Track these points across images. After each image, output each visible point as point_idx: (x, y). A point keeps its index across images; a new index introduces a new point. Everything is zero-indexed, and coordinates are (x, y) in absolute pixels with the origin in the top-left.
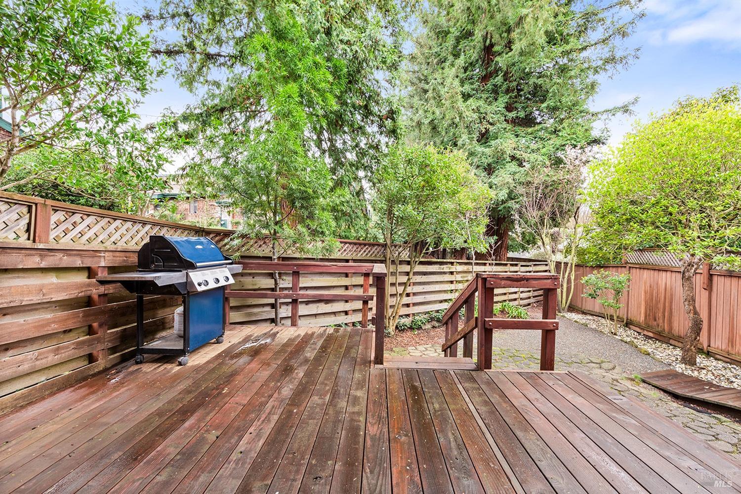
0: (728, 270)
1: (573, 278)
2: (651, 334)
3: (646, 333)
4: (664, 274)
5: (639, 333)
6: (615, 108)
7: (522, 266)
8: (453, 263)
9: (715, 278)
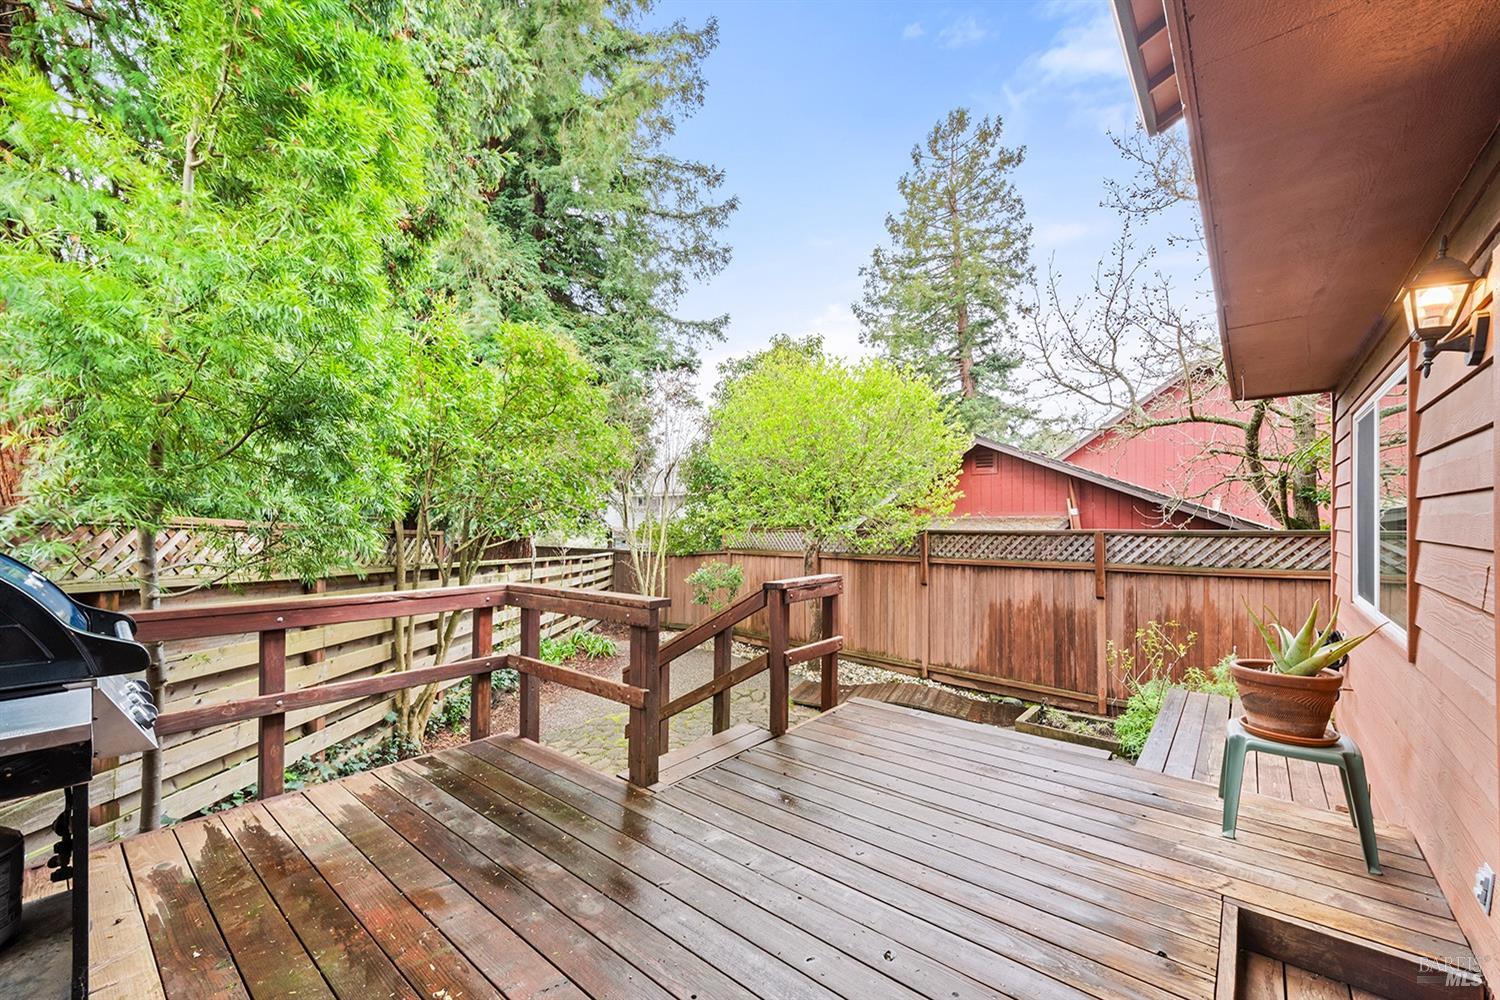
0: (834, 553)
1: (663, 574)
2: (759, 643)
3: (754, 642)
4: (772, 560)
5: (746, 644)
6: (703, 324)
7: (584, 562)
8: (503, 565)
9: (823, 561)
